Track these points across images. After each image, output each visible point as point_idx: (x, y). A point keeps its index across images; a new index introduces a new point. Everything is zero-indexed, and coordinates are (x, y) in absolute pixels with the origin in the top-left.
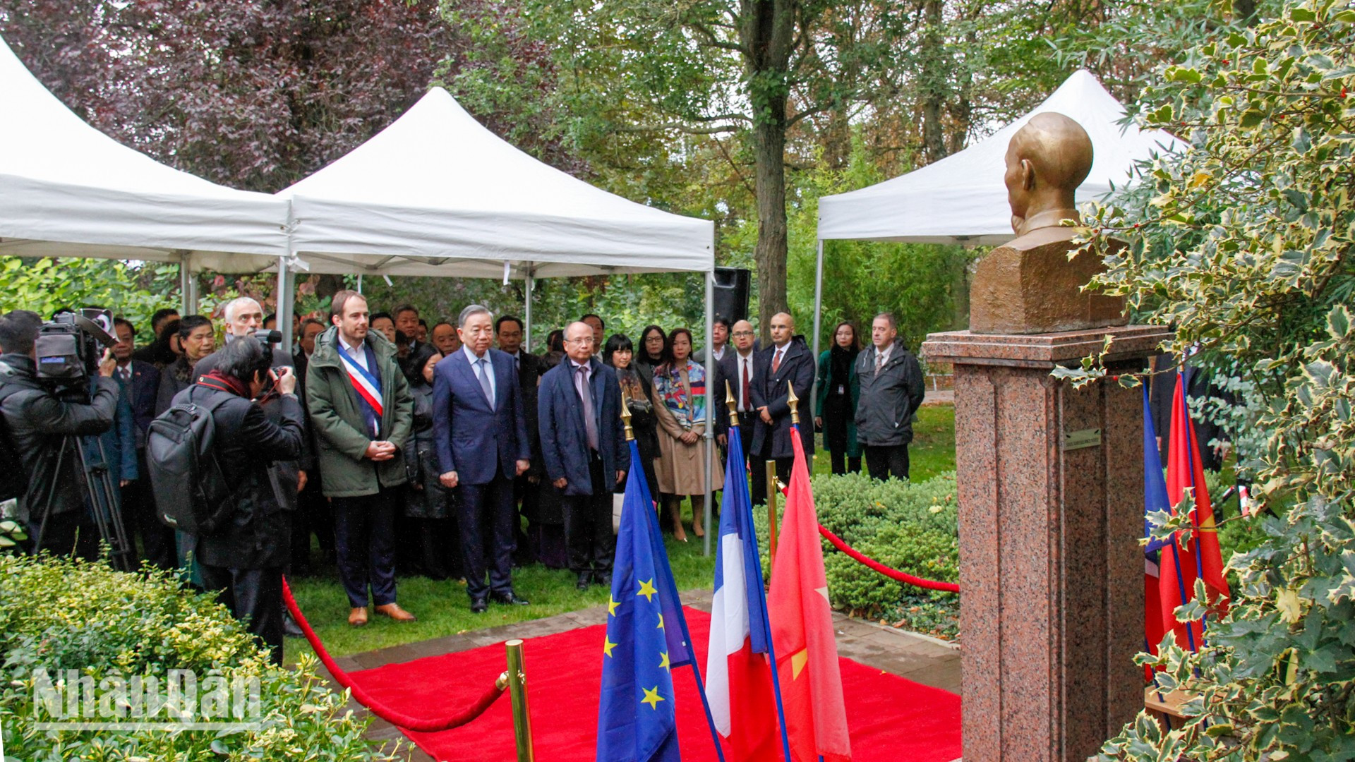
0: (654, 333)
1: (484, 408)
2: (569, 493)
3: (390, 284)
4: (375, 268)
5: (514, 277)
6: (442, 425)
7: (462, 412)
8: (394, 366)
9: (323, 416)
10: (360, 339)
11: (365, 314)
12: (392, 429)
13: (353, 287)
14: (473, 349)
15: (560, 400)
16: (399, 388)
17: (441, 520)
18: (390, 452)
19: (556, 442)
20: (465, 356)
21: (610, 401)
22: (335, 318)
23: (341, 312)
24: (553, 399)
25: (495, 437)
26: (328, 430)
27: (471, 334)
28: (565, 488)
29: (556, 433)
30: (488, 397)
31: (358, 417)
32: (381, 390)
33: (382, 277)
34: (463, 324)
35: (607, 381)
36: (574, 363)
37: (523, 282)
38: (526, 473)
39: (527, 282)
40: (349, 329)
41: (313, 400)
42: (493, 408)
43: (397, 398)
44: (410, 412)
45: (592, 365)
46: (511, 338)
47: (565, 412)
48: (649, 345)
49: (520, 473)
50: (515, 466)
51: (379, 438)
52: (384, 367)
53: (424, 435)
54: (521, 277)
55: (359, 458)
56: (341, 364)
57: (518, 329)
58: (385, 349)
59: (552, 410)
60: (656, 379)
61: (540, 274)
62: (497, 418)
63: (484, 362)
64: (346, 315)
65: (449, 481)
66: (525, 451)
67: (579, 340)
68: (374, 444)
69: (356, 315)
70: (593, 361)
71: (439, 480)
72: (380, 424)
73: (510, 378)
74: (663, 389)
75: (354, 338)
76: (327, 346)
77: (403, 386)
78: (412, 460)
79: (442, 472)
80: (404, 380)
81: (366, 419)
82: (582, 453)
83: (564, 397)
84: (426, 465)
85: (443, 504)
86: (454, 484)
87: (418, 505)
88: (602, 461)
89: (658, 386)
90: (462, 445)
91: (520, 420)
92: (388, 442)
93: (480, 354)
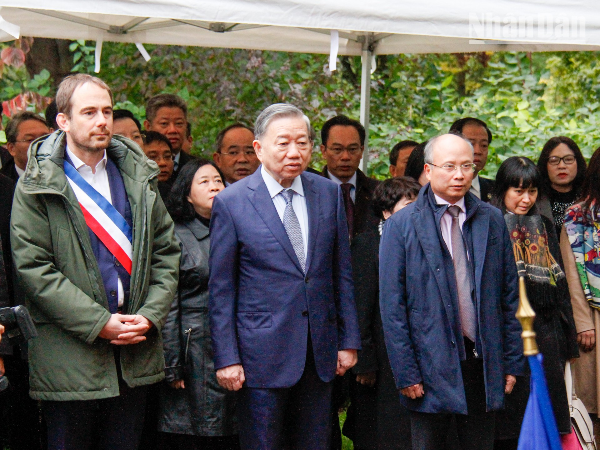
0: (562, 150)
1: (292, 269)
2: (427, 408)
3: (147, 57)
4: (123, 31)
5: (344, 52)
6: (223, 292)
7: (255, 273)
8: (152, 196)
9: (37, 272)
10: (98, 149)
11: (106, 111)
12: (145, 295)
13: (87, 69)
14: (277, 174)
15: (415, 256)
16: (160, 231)
17: (214, 438)
18: (140, 332)
19: (408, 326)
20: (263, 187)
21: (495, 264)
22: (60, 118)
23: (67, 109)
24: (405, 256)
25: (305, 314)
26: (45, 294)
27: (275, 149)
28: (420, 400)
29: (408, 311)
30: (297, 252)
31: (93, 275)
32: (130, 234)
33: (134, 47)
34: (262, 133)
35: (491, 230)
36: (440, 201)
37: (358, 59)
38: (350, 371)
39: (364, 61)
40: (82, 134)
41: (21, 246)
42: (304, 268)
43: (155, 247)
44: (175, 269)
45: (466, 204)
46: (345, 155)
47: (425, 277)
48: (553, 170)
49: (342, 371)
50: (335, 358)
51: (124, 310)
52: (137, 198)
53: (194, 302)
54: (354, 51)
55: (91, 339)
56: (69, 190)
57: (356, 139)
58: (140, 169)
59: (403, 274)
60: (569, 225)
61: (384, 49)
62: (310, 284)
63: (293, 193)
64: (75, 112)
65: (231, 380)
66: (353, 340)
67: (452, 166)
68: (115, 319)
69: (91, 111)
70: (468, 198)
71: (214, 378)
72: (126, 288)
73: (333, 219)
74: (581, 243)
75: (88, 149)
76: (47, 161)
77: (167, 228)
78: (173, 344)
79: (219, 366)
80: (168, 219)
81: (105, 279)
82: (450, 345)
83: (423, 254)
84: (197, 352)
85: (220, 414)
86: (237, 385)
87: (181, 413)
88: (480, 360)
89: (572, 239)
90: (251, 324)
91: (347, 288)
92: (137, 317)
93: (286, 182)
